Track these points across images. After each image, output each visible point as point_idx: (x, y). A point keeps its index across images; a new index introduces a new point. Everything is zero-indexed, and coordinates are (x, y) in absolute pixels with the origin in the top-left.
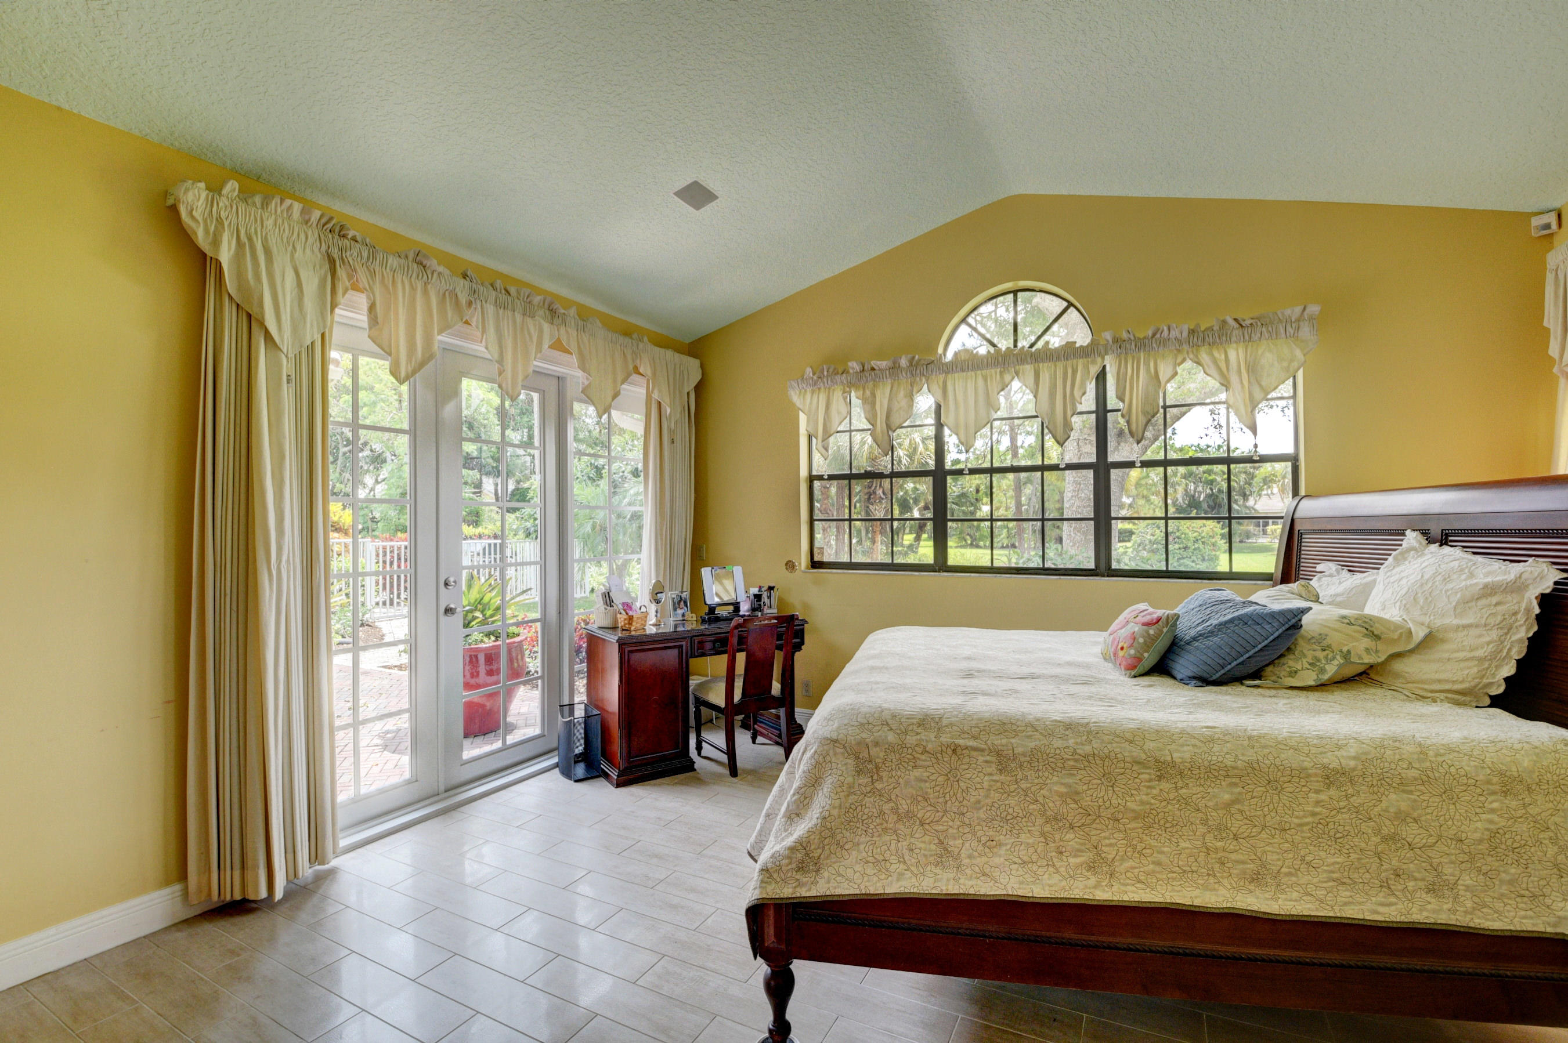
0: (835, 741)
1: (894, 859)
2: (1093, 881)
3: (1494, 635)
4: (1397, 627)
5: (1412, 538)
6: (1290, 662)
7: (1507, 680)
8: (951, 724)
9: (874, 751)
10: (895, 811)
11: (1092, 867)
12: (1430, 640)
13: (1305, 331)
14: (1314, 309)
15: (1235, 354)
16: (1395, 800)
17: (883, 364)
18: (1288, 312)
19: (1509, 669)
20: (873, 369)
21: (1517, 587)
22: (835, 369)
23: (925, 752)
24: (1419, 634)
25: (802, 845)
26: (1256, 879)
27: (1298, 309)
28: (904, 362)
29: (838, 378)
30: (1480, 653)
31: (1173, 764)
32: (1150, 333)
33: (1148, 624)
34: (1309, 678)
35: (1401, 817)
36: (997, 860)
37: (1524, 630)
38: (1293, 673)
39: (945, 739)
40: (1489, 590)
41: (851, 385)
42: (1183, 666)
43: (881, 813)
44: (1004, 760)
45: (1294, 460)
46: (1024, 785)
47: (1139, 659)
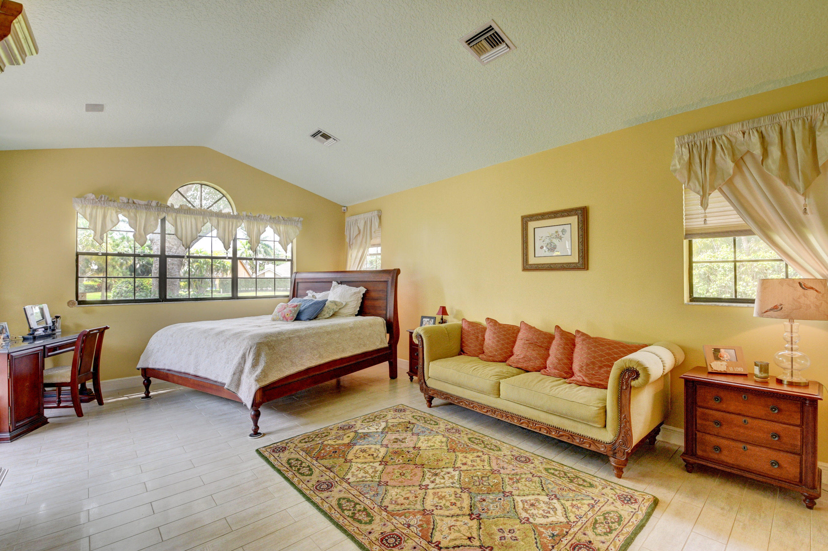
0: (261, 343)
1: (283, 368)
2: (320, 360)
3: (356, 302)
4: (340, 303)
5: (334, 283)
6: (323, 313)
7: (358, 311)
8: (285, 333)
9: (272, 343)
10: (280, 357)
11: (319, 357)
12: (346, 304)
13: (299, 225)
14: (301, 219)
15: (282, 228)
16: (359, 331)
17: (143, 202)
18: (295, 218)
19: (358, 309)
20: (134, 203)
21: (359, 292)
22: (108, 198)
23: (283, 340)
24: (344, 304)
25: (263, 371)
26: (343, 351)
27: (298, 218)
28: (154, 204)
29: (111, 203)
30: (354, 306)
31: (329, 332)
32: (258, 215)
33: (294, 307)
34: (327, 316)
35: (360, 334)
36: (304, 361)
37: (360, 301)
38: (324, 315)
39: (287, 336)
40: (355, 293)
41: (120, 208)
42: (304, 316)
43: (277, 358)
44: (300, 338)
45: (291, 260)
46: (306, 342)
47: (293, 317)
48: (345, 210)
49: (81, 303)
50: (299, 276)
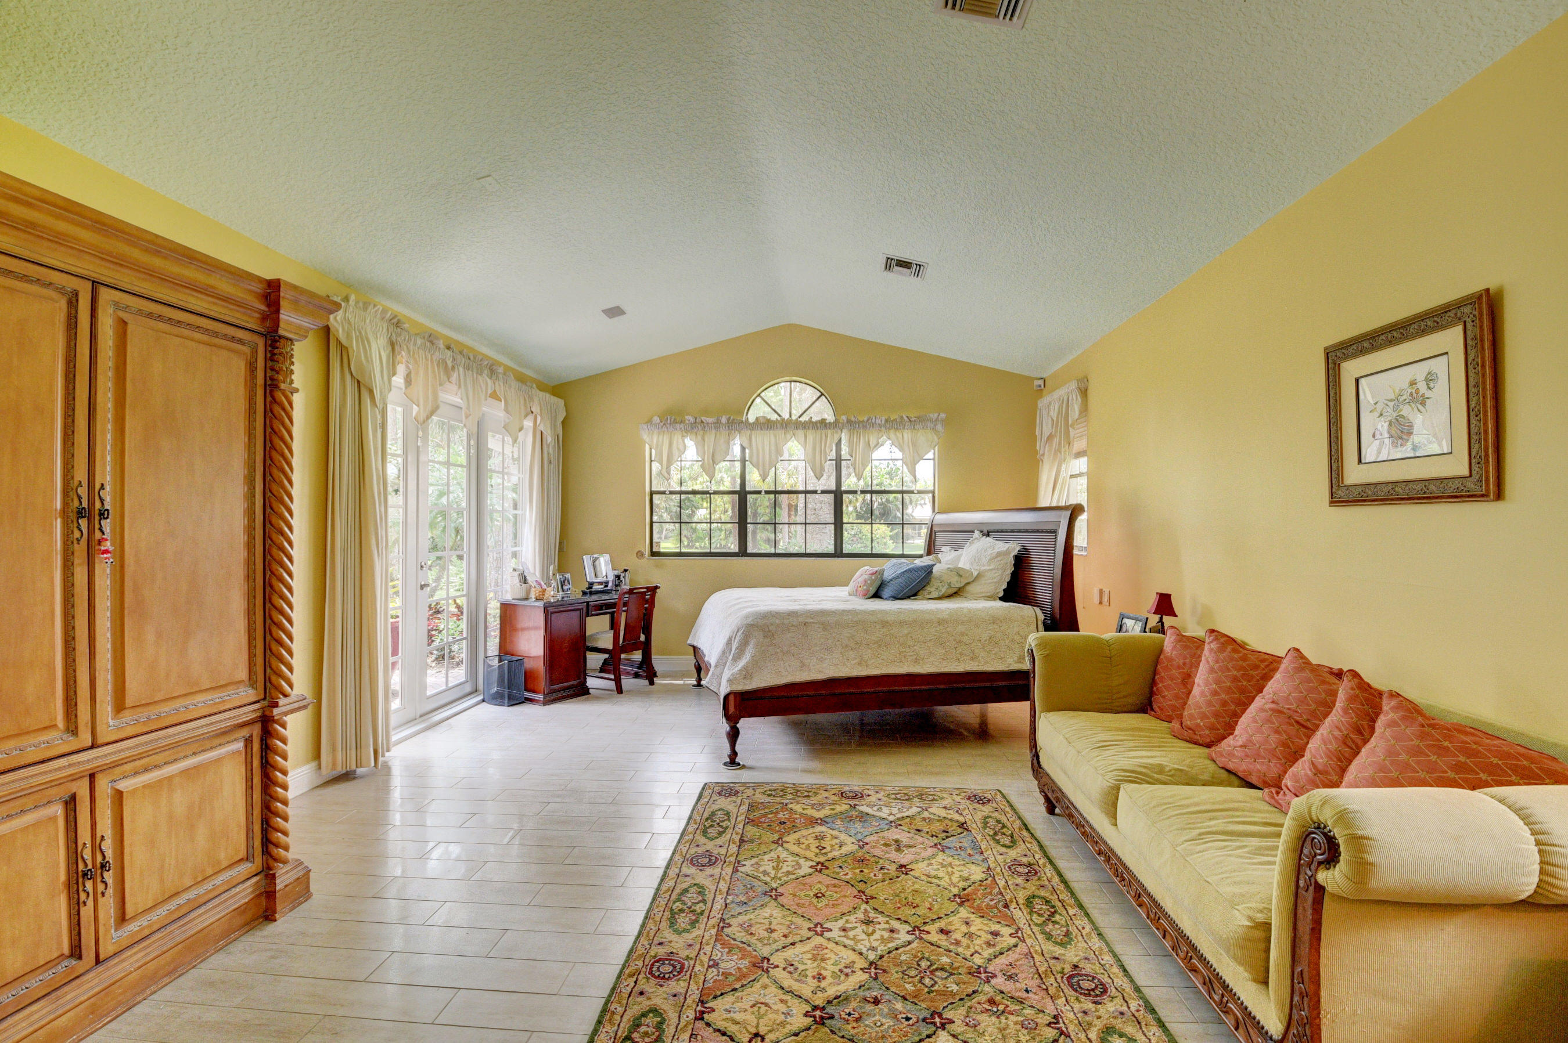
0: (752, 625)
1: (783, 671)
2: (860, 668)
3: (1000, 572)
4: (968, 571)
5: (977, 534)
6: (928, 588)
7: (1004, 590)
8: (801, 614)
9: (771, 628)
10: (782, 651)
11: (859, 664)
12: (979, 576)
13: (939, 427)
14: (943, 415)
15: (907, 435)
16: (960, 628)
17: (711, 420)
18: (931, 416)
19: (1005, 586)
20: (702, 422)
21: (1006, 553)
22: (675, 419)
23: (793, 626)
24: (975, 573)
25: (745, 668)
26: (916, 661)
27: (936, 415)
28: (724, 420)
29: (678, 425)
30: (995, 580)
31: (887, 622)
32: (866, 419)
33: (872, 574)
34: (935, 595)
35: (963, 634)
36: (824, 665)
37: (1010, 569)
38: (930, 593)
39: (801, 620)
40: (999, 554)
41: (687, 431)
42: (887, 592)
43: (776, 653)
44: (825, 626)
45: (933, 492)
46: (834, 635)
47: (868, 591)
48: (1040, 386)
49: (653, 554)
50: (941, 518)
